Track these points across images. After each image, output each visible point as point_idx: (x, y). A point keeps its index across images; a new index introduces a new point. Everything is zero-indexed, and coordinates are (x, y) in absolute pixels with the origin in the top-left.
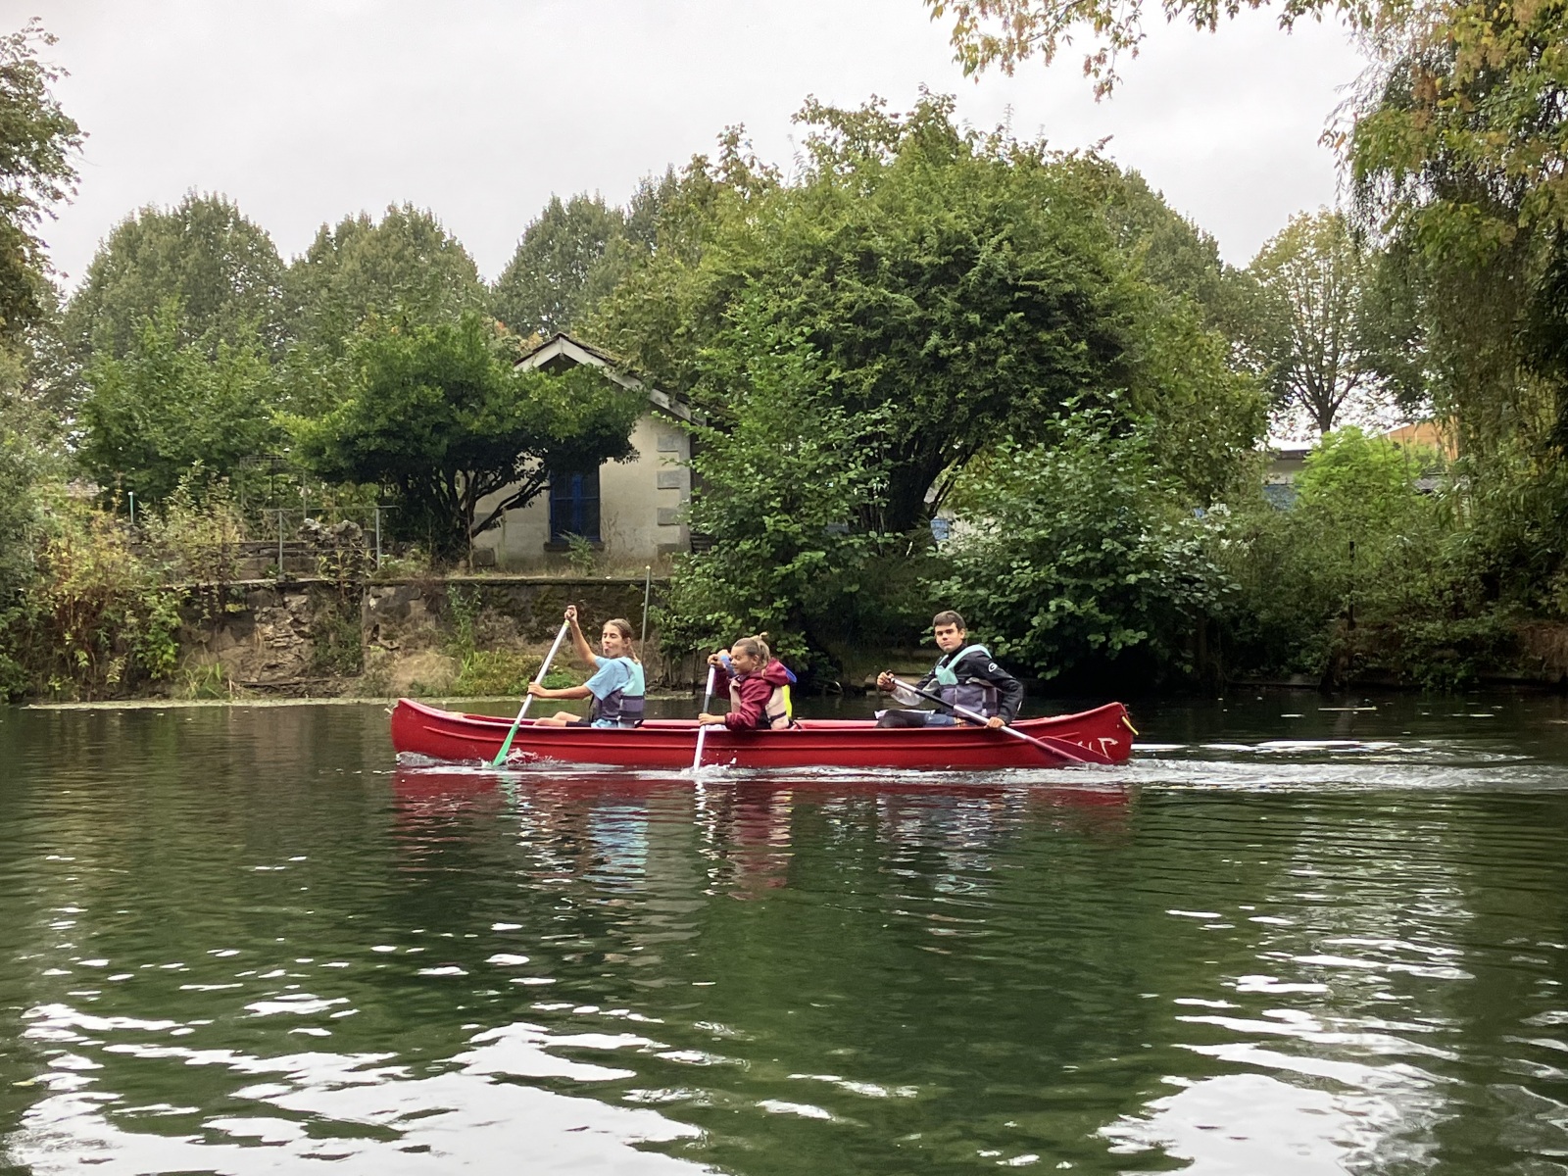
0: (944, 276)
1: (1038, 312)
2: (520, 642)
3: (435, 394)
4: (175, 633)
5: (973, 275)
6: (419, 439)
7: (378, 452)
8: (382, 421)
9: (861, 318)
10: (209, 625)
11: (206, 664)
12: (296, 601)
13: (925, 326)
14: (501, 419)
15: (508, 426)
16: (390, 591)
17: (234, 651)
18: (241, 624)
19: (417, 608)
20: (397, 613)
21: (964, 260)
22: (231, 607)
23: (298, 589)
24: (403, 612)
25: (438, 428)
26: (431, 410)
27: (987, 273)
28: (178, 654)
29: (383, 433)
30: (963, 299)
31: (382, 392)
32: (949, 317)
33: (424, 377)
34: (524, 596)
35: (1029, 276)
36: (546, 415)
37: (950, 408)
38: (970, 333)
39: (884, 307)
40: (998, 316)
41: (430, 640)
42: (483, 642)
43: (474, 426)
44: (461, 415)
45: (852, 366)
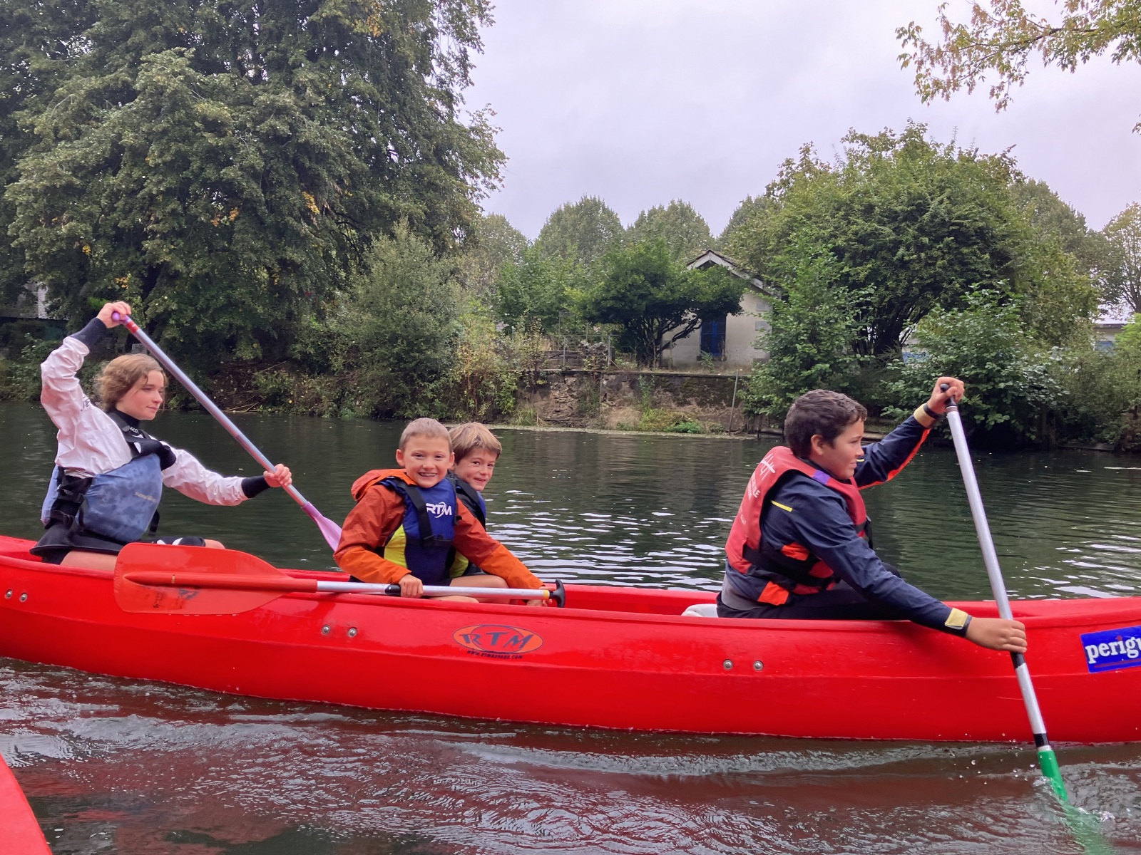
0: (911, 217)
1: (962, 237)
2: (673, 405)
3: (639, 279)
4: (514, 393)
5: (926, 217)
6: (631, 301)
8: (613, 292)
9: (862, 240)
10: (530, 390)
11: (528, 408)
12: (570, 380)
13: (897, 244)
14: (673, 291)
15: (677, 296)
16: (613, 377)
17: (540, 403)
18: (544, 390)
19: (625, 386)
20: (616, 388)
21: (922, 209)
22: (540, 382)
23: (571, 374)
24: (618, 388)
25: (642, 297)
26: (639, 287)
27: (934, 216)
28: (515, 403)
29: (613, 298)
30: (921, 231)
31: (615, 278)
32: (911, 239)
33: (635, 270)
34: (677, 382)
35: (959, 218)
36: (696, 291)
37: (908, 288)
38: (921, 248)
39: (875, 234)
40: (940, 239)
41: (630, 403)
42: (655, 405)
43: (660, 295)
44: (653, 290)
45: (855, 265)
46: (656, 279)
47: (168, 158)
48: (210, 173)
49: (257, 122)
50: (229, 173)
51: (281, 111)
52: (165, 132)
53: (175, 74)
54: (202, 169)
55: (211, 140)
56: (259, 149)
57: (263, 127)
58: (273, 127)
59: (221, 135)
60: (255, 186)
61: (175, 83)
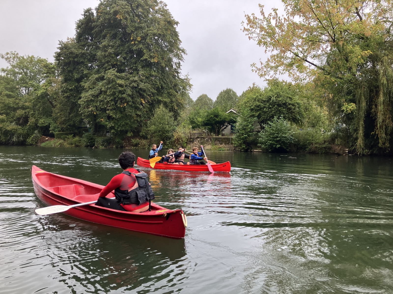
0: (268, 101)
1: (279, 105)
2: (219, 144)
3: (212, 116)
4: (186, 142)
5: (271, 101)
6: (211, 121)
7: (206, 123)
8: (207, 119)
9: (258, 106)
10: (189, 142)
11: (189, 146)
12: (199, 139)
13: (265, 107)
14: (220, 119)
16: (207, 138)
17: (192, 145)
18: (193, 142)
19: (209, 140)
20: (207, 141)
21: (270, 99)
22: (192, 140)
23: (199, 138)
25: (214, 120)
26: (213, 118)
27: (273, 101)
28: (186, 145)
29: (207, 121)
30: (270, 104)
31: (207, 116)
32: (268, 106)
33: (211, 114)
34: (220, 139)
35: (279, 101)
36: (225, 118)
37: (267, 117)
38: (270, 108)
39: (260, 105)
40: (274, 106)
41: (210, 144)
42: (216, 144)
43: (217, 120)
44: (216, 118)
45: (256, 112)
46: (217, 116)
47: (111, 93)
48: (120, 96)
49: (130, 84)
50: (124, 96)
51: (135, 81)
52: (111, 87)
53: (113, 75)
54: (118, 95)
55: (120, 89)
56: (130, 90)
57: (131, 85)
58: (133, 85)
59: (123, 87)
60: (129, 98)
61: (113, 77)
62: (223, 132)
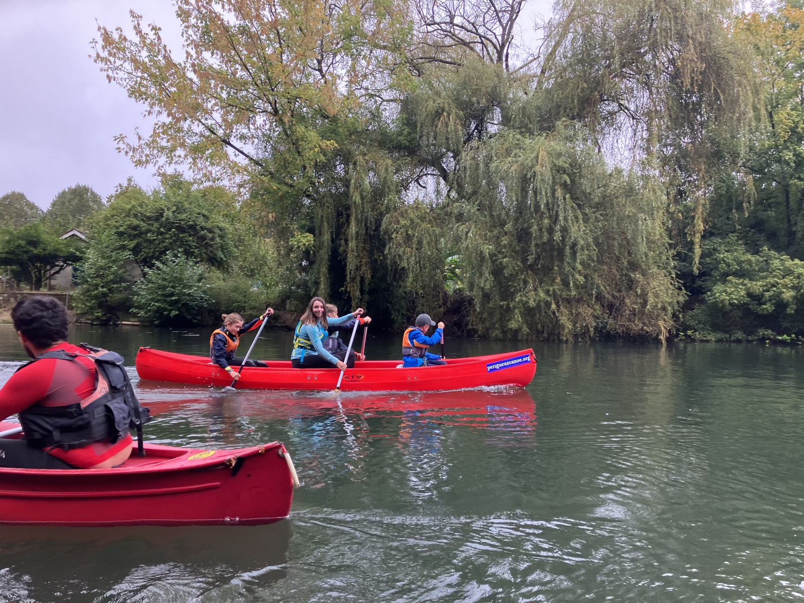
0: (157, 219)
1: (181, 229)
3: (23, 243)
5: (164, 219)
6: (19, 255)
8: (6, 250)
9: (135, 228)
13: (149, 231)
15: (47, 252)
16: (6, 295)
21: (161, 215)
25: (26, 252)
26: (23, 247)
27: (167, 219)
29: (7, 253)
30: (161, 226)
31: (8, 242)
32: (156, 230)
33: (19, 238)
35: (180, 220)
36: (58, 250)
37: (154, 252)
38: (162, 234)
39: (139, 226)
40: (170, 230)
43: (36, 251)
44: (32, 249)
45: (130, 240)
46: (34, 243)
62: (53, 282)
